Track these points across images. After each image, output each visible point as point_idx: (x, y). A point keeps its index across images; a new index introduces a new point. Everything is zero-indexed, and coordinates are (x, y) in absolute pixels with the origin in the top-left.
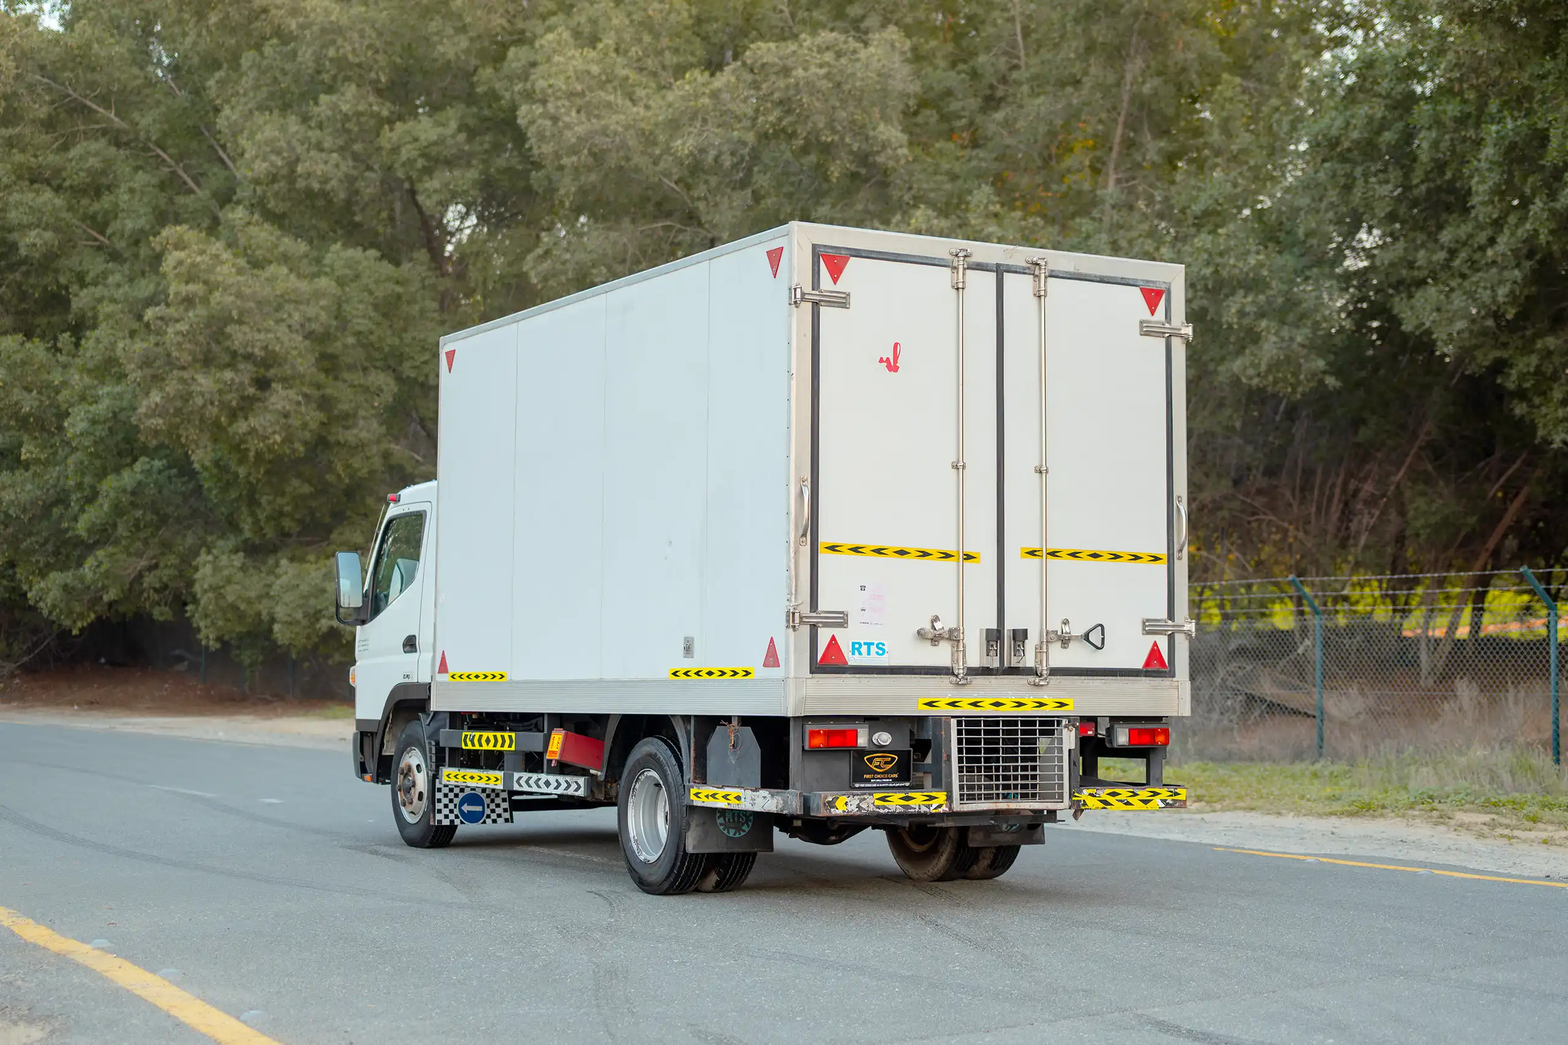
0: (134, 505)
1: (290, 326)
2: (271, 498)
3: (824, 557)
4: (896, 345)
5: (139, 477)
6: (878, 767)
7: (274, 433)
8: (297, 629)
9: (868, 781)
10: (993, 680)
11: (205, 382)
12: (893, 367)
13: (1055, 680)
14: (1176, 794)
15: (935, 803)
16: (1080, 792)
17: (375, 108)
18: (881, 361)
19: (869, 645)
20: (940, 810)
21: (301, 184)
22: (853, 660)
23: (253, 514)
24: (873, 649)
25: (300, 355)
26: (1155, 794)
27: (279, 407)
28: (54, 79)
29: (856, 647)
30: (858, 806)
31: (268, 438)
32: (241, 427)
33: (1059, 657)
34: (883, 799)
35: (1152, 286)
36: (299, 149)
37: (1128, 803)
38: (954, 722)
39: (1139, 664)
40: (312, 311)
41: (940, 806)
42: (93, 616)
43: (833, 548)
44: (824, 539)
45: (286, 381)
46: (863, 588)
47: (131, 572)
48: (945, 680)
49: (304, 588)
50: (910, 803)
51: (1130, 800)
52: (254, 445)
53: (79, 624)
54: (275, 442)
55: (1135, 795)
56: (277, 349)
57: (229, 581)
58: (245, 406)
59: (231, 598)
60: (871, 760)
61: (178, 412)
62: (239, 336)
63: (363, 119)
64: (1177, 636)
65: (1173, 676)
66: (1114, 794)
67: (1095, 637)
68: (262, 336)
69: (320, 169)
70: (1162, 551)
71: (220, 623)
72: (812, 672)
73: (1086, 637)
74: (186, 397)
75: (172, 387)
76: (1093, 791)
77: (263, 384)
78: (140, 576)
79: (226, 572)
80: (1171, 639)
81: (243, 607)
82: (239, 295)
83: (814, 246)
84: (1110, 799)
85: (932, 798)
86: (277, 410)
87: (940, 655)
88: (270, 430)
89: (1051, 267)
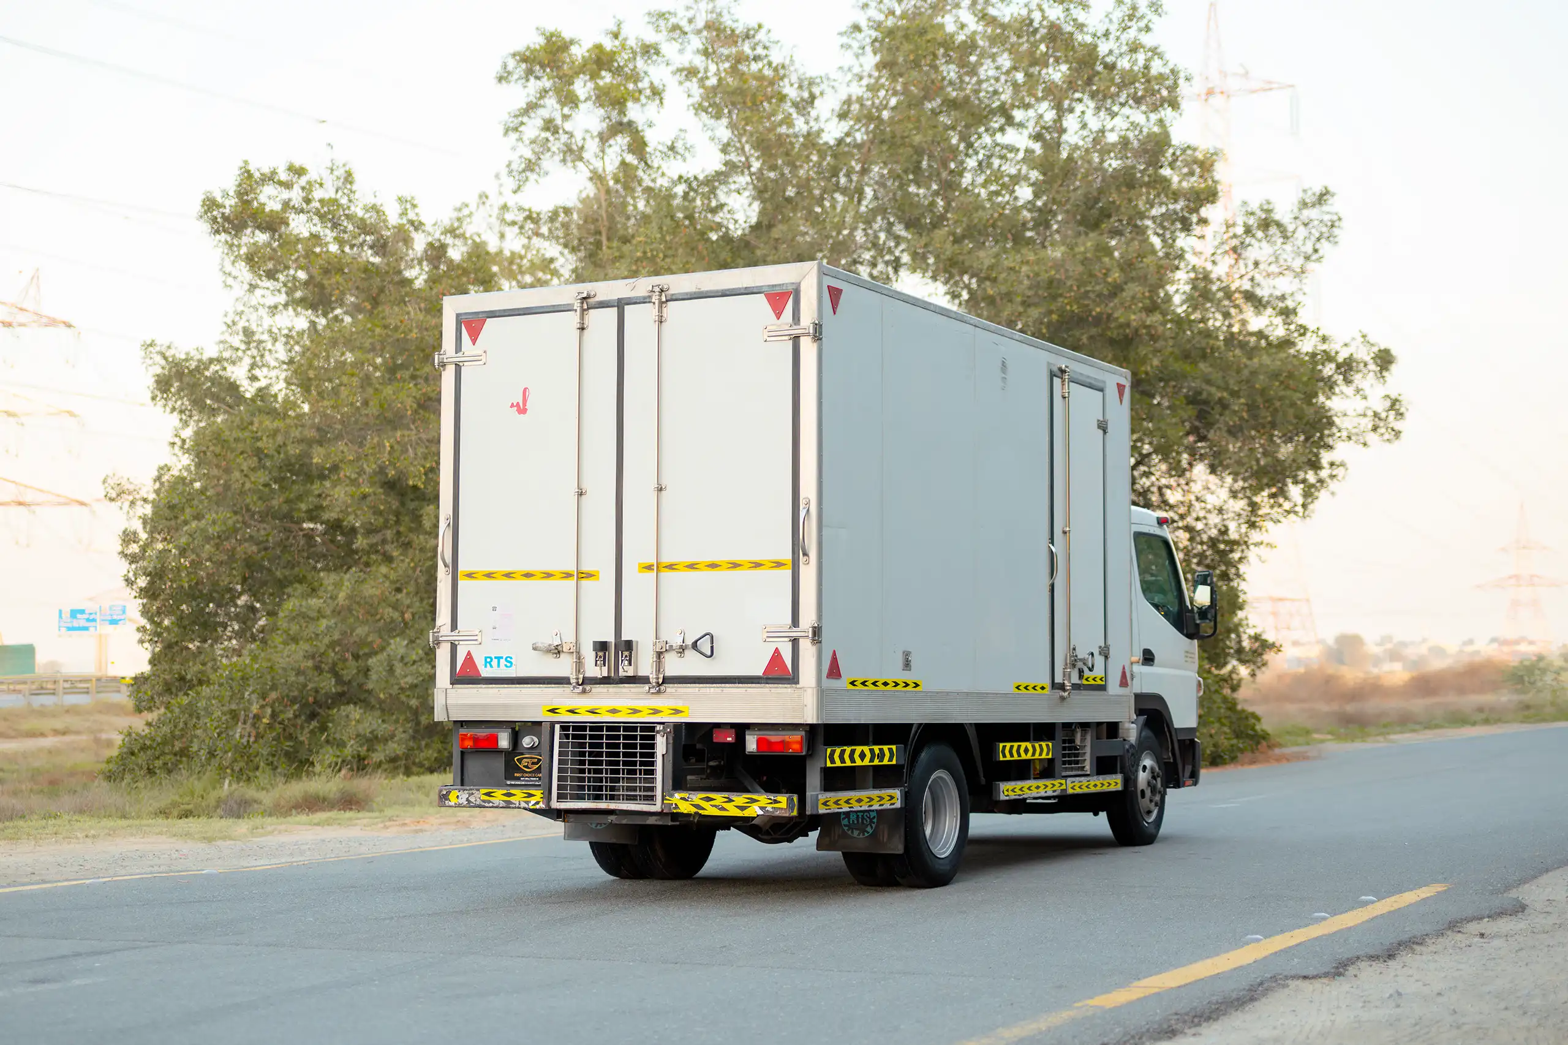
3: (462, 583)
4: (525, 390)
6: (527, 767)
9: (518, 779)
10: (612, 689)
12: (522, 410)
13: (670, 688)
14: (776, 802)
15: (533, 800)
16: (672, 796)
18: (512, 406)
19: (499, 658)
20: (538, 807)
22: (485, 672)
24: (502, 661)
26: (754, 801)
29: (488, 661)
30: (467, 800)
33: (674, 666)
34: (488, 794)
35: (778, 290)
37: (723, 809)
38: (557, 727)
39: (760, 672)
41: (537, 803)
43: (470, 575)
44: (462, 568)
46: (494, 609)
48: (567, 689)
50: (511, 799)
51: (725, 805)
55: (731, 801)
60: (520, 761)
64: (801, 641)
65: (797, 683)
66: (709, 799)
67: (706, 648)
70: (787, 556)
72: (452, 684)
73: (695, 645)
76: (685, 795)
80: (795, 642)
83: (458, 315)
84: (703, 804)
85: (530, 795)
87: (563, 667)
89: (671, 292)
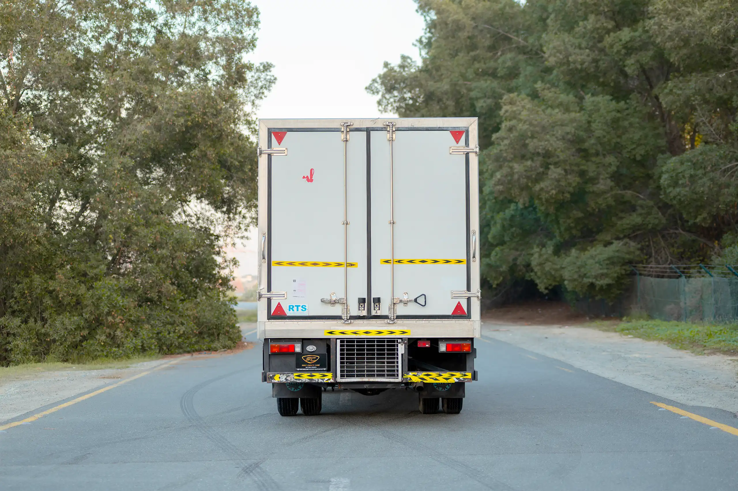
0: (511, 226)
1: (557, 138)
2: (564, 220)
3: (274, 268)
4: (312, 170)
5: (513, 213)
6: (310, 361)
7: (552, 189)
8: (576, 283)
9: (304, 367)
10: (365, 321)
11: (518, 167)
12: (310, 180)
13: (400, 321)
14: (465, 375)
15: (326, 378)
16: (408, 374)
17: (605, 24)
18: (304, 177)
19: (298, 306)
20: (329, 381)
21: (572, 66)
22: (289, 313)
23: (559, 228)
24: (300, 308)
25: (562, 151)
26: (453, 375)
27: (553, 177)
28: (492, 26)
29: (291, 308)
30: (286, 379)
31: (549, 192)
32: (537, 188)
33: (401, 310)
34: (299, 376)
35: (458, 130)
36: (571, 50)
37: (436, 379)
38: (338, 341)
39: (450, 313)
40: (568, 129)
41: (329, 379)
42: (501, 278)
43: (279, 263)
44: (274, 259)
45: (556, 164)
46: (294, 281)
47: (511, 259)
48: (339, 322)
49: (579, 263)
50: (313, 378)
51: (438, 378)
52: (544, 196)
53: (496, 282)
54: (552, 194)
55: (441, 375)
56: (550, 149)
57: (547, 260)
58: (539, 178)
59: (547, 269)
60: (305, 358)
61: (510, 182)
62: (532, 144)
63: (600, 31)
64: (472, 298)
65: (470, 318)
66: (428, 375)
67: (421, 301)
68: (543, 143)
69: (579, 58)
70: (464, 258)
71: (545, 281)
72: (268, 319)
73: (416, 300)
74: (512, 174)
75: (505, 170)
76: (415, 373)
77: (546, 166)
78: (515, 259)
79: (545, 257)
80: (469, 299)
81: (553, 273)
82: (531, 124)
83: (269, 129)
84: (425, 377)
85: (324, 376)
86: (552, 179)
87: (337, 310)
88: (550, 188)
89: (397, 126)
